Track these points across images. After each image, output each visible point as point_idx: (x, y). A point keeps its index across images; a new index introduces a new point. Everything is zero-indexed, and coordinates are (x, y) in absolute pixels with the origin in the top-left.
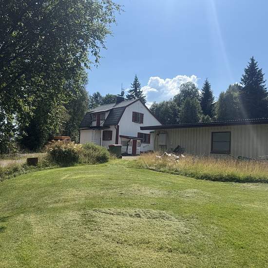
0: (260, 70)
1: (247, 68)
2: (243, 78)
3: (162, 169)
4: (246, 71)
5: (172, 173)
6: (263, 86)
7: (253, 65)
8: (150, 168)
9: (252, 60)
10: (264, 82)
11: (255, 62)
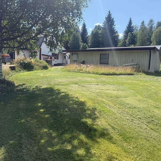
0: (113, 19)
1: (107, 17)
2: (104, 22)
3: (81, 72)
4: (106, 18)
5: (87, 73)
6: (114, 28)
7: (109, 15)
8: (75, 71)
9: (109, 12)
10: (115, 25)
11: (111, 13)
